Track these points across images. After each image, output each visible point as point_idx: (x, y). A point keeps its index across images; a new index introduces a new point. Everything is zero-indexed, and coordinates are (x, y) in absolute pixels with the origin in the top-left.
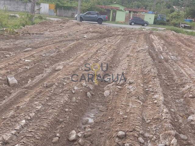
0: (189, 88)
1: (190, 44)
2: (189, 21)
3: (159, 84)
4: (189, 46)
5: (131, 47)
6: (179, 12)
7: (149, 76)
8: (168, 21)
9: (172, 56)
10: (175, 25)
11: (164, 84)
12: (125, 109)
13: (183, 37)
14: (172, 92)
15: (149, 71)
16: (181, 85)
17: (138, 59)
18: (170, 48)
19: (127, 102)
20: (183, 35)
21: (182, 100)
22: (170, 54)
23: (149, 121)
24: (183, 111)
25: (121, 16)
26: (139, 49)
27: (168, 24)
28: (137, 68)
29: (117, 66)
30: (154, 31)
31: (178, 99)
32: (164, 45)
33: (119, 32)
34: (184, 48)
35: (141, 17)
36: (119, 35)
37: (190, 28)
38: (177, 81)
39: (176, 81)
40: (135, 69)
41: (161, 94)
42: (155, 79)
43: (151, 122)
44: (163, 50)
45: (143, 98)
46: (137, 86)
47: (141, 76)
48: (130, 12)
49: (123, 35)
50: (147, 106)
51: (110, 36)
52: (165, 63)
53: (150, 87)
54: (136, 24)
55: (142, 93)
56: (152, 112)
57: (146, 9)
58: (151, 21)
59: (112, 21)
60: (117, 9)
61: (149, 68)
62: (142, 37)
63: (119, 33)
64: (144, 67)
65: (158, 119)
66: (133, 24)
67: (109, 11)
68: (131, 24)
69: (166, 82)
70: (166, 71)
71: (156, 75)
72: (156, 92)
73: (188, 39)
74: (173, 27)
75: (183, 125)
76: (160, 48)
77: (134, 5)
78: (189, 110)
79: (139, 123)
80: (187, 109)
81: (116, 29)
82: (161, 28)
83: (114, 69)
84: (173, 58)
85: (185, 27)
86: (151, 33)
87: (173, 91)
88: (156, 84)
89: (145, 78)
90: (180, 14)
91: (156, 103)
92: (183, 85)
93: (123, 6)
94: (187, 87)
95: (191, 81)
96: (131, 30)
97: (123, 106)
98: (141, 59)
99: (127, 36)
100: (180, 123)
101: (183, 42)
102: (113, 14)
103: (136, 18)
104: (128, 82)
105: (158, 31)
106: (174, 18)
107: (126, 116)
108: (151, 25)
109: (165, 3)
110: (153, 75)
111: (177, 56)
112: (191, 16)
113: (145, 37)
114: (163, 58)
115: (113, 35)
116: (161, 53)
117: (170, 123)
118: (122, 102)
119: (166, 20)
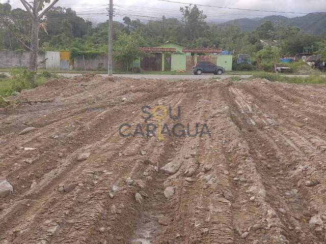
0: (304, 169)
1: (294, 97)
2: (288, 60)
3: (254, 168)
4: (294, 101)
5: (202, 110)
6: (270, 49)
7: (236, 155)
8: (254, 63)
9: (269, 119)
10: (267, 69)
11: (262, 166)
12: (203, 217)
13: (281, 87)
14: (277, 178)
15: (234, 148)
16: (291, 165)
17: (214, 128)
18: (264, 106)
19: (205, 203)
20: (282, 84)
21: (295, 191)
22: (265, 115)
23: (246, 233)
24: (300, 209)
25: (179, 62)
26: (214, 112)
27: (255, 69)
28: (215, 144)
29: (181, 143)
30: (235, 82)
31: (288, 189)
32: (253, 102)
33: (178, 87)
34: (287, 105)
35: (211, 60)
36: (179, 92)
37: (290, 71)
38: (283, 160)
39: (281, 160)
40: (212, 146)
41: (260, 184)
42: (247, 160)
43: (249, 234)
44: (253, 111)
45: (230, 194)
46: (218, 174)
47: (222, 157)
48: (193, 54)
49: (185, 92)
50: (240, 208)
51: (166, 96)
52: (259, 131)
53: (241, 174)
54: (204, 72)
55: (228, 185)
56: (248, 217)
57: (217, 47)
58: (228, 66)
59: (165, 71)
60: (172, 52)
61: (234, 142)
62: (216, 92)
63: (179, 89)
64: (226, 142)
65: (260, 228)
66: (199, 72)
67: (158, 55)
68: (196, 73)
69: (265, 162)
70: (263, 145)
71: (247, 152)
72: (252, 182)
73: (289, 90)
74: (263, 72)
75: (303, 235)
76: (246, 108)
77: (198, 43)
78: (309, 207)
79: (230, 239)
80: (305, 206)
81: (173, 84)
82: (245, 76)
83: (176, 149)
84: (270, 123)
85: (283, 71)
86: (230, 84)
87: (279, 177)
88: (248, 168)
89: (230, 159)
90: (272, 51)
91: (253, 201)
92: (292, 166)
93: (181, 45)
94: (301, 168)
95: (305, 158)
96: (198, 82)
97: (198, 211)
98: (219, 128)
99: (192, 92)
100: (297, 232)
101: (283, 95)
102: (165, 59)
103: (204, 63)
104: (203, 170)
105: (240, 81)
106: (263, 58)
107: (206, 230)
108: (228, 73)
109: (246, 37)
110: (242, 153)
111: (276, 119)
112: (290, 53)
113: (221, 92)
114: (254, 123)
115: (170, 93)
116: (251, 115)
117: (282, 233)
118: (196, 204)
119: (252, 63)
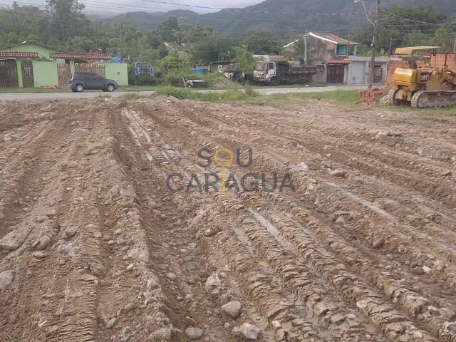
0: (205, 215)
1: (206, 119)
2: (201, 70)
3: (138, 222)
4: (206, 124)
5: (73, 144)
6: (176, 54)
7: (115, 207)
8: (159, 75)
9: (171, 152)
10: (176, 83)
11: (153, 217)
12: (53, 310)
13: (192, 106)
14: (172, 232)
15: (114, 197)
16: (190, 211)
17: (88, 171)
18: (168, 133)
19: (59, 287)
20: (193, 102)
21: (193, 245)
22: (167, 146)
23: (114, 320)
24: (197, 269)
25: (46, 72)
26: (90, 146)
27: (160, 83)
28: (86, 194)
29: (35, 199)
30: (132, 101)
31: (184, 244)
32: (154, 129)
33: (43, 112)
34: (195, 130)
35: (98, 72)
36: (43, 119)
37: (205, 86)
38: (182, 205)
39: (179, 206)
40: (81, 199)
41: (143, 244)
42: (130, 213)
43: (117, 321)
44: (153, 141)
45: (100, 266)
46: (84, 240)
47: (95, 212)
48: (67, 61)
49: (52, 120)
50: (111, 285)
51: (19, 126)
52: (156, 169)
53: (119, 234)
54: (87, 88)
55: (98, 253)
56: (120, 296)
57: (104, 52)
58: (123, 79)
59: (24, 86)
60: (34, 58)
61: (114, 189)
62: (102, 118)
63: (42, 115)
64: (103, 189)
65: (133, 309)
66: (80, 88)
67: (12, 63)
68: (75, 90)
69: (157, 212)
70: (159, 188)
71: (131, 202)
72: (132, 243)
73: (202, 110)
74: (169, 87)
75: (194, 305)
76: (144, 137)
77: (75, 45)
78: (207, 264)
79: (88, 334)
80: (203, 263)
81: (36, 106)
82: (146, 92)
83: (26, 209)
84: (172, 155)
85: (196, 85)
86: (123, 105)
87: (174, 230)
88: (132, 228)
89: (107, 214)
90: (180, 58)
91: (131, 270)
93: (46, 48)
94: (201, 212)
95: (209, 199)
96: (76, 103)
97: (46, 302)
98: (94, 170)
99: (63, 118)
100: (188, 301)
101: (193, 118)
102: (23, 69)
103: (85, 74)
104: (64, 235)
105: (139, 100)
106: (170, 67)
107: (55, 328)
108: (123, 88)
109: (145, 38)
110: (124, 203)
111: (180, 150)
112: (202, 62)
113: (110, 116)
114: (151, 158)
115: (27, 122)
116: (147, 147)
117: (161, 309)
118: (45, 292)
119: (155, 75)
